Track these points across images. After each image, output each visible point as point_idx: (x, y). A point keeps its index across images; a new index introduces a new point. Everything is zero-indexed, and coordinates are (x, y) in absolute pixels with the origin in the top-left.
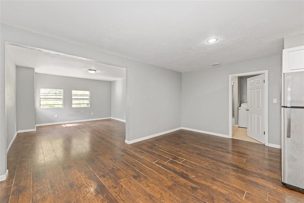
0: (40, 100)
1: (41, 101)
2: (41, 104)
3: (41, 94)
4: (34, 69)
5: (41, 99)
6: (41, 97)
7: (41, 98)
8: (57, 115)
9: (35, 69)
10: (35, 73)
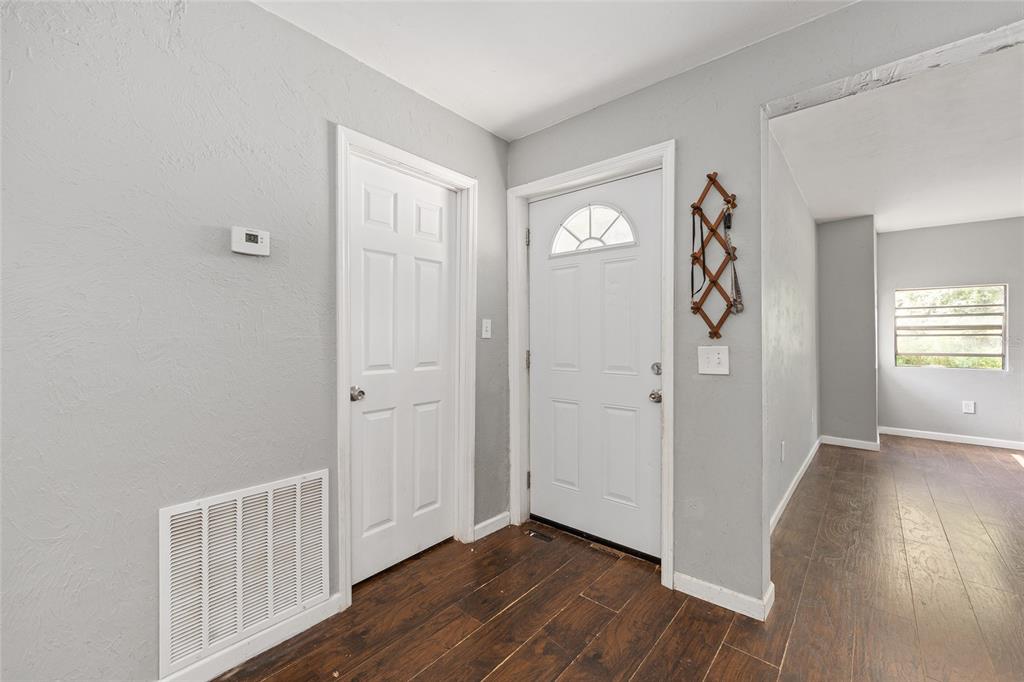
0: (896, 336)
1: (898, 338)
2: (899, 352)
3: (899, 313)
4: (872, 216)
5: (898, 332)
6: (900, 323)
7: (899, 328)
8: (972, 403)
9: (875, 216)
10: (878, 234)
